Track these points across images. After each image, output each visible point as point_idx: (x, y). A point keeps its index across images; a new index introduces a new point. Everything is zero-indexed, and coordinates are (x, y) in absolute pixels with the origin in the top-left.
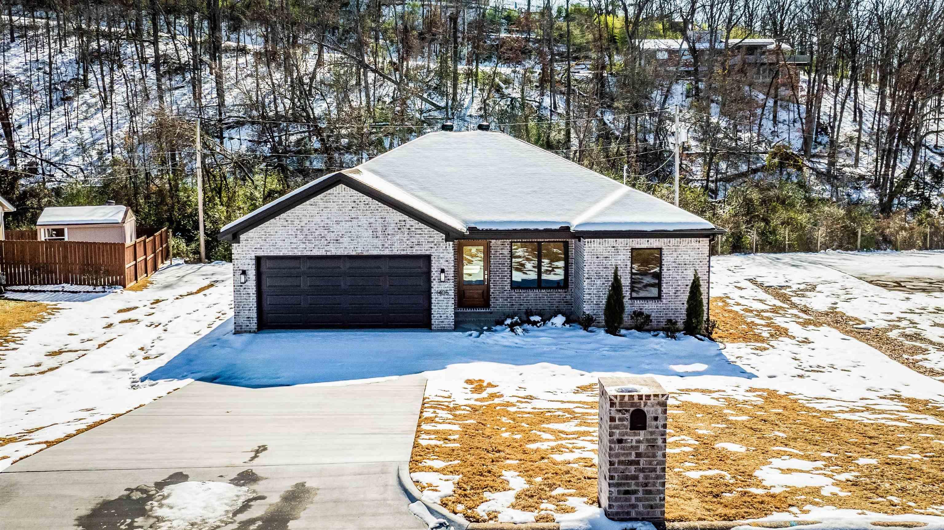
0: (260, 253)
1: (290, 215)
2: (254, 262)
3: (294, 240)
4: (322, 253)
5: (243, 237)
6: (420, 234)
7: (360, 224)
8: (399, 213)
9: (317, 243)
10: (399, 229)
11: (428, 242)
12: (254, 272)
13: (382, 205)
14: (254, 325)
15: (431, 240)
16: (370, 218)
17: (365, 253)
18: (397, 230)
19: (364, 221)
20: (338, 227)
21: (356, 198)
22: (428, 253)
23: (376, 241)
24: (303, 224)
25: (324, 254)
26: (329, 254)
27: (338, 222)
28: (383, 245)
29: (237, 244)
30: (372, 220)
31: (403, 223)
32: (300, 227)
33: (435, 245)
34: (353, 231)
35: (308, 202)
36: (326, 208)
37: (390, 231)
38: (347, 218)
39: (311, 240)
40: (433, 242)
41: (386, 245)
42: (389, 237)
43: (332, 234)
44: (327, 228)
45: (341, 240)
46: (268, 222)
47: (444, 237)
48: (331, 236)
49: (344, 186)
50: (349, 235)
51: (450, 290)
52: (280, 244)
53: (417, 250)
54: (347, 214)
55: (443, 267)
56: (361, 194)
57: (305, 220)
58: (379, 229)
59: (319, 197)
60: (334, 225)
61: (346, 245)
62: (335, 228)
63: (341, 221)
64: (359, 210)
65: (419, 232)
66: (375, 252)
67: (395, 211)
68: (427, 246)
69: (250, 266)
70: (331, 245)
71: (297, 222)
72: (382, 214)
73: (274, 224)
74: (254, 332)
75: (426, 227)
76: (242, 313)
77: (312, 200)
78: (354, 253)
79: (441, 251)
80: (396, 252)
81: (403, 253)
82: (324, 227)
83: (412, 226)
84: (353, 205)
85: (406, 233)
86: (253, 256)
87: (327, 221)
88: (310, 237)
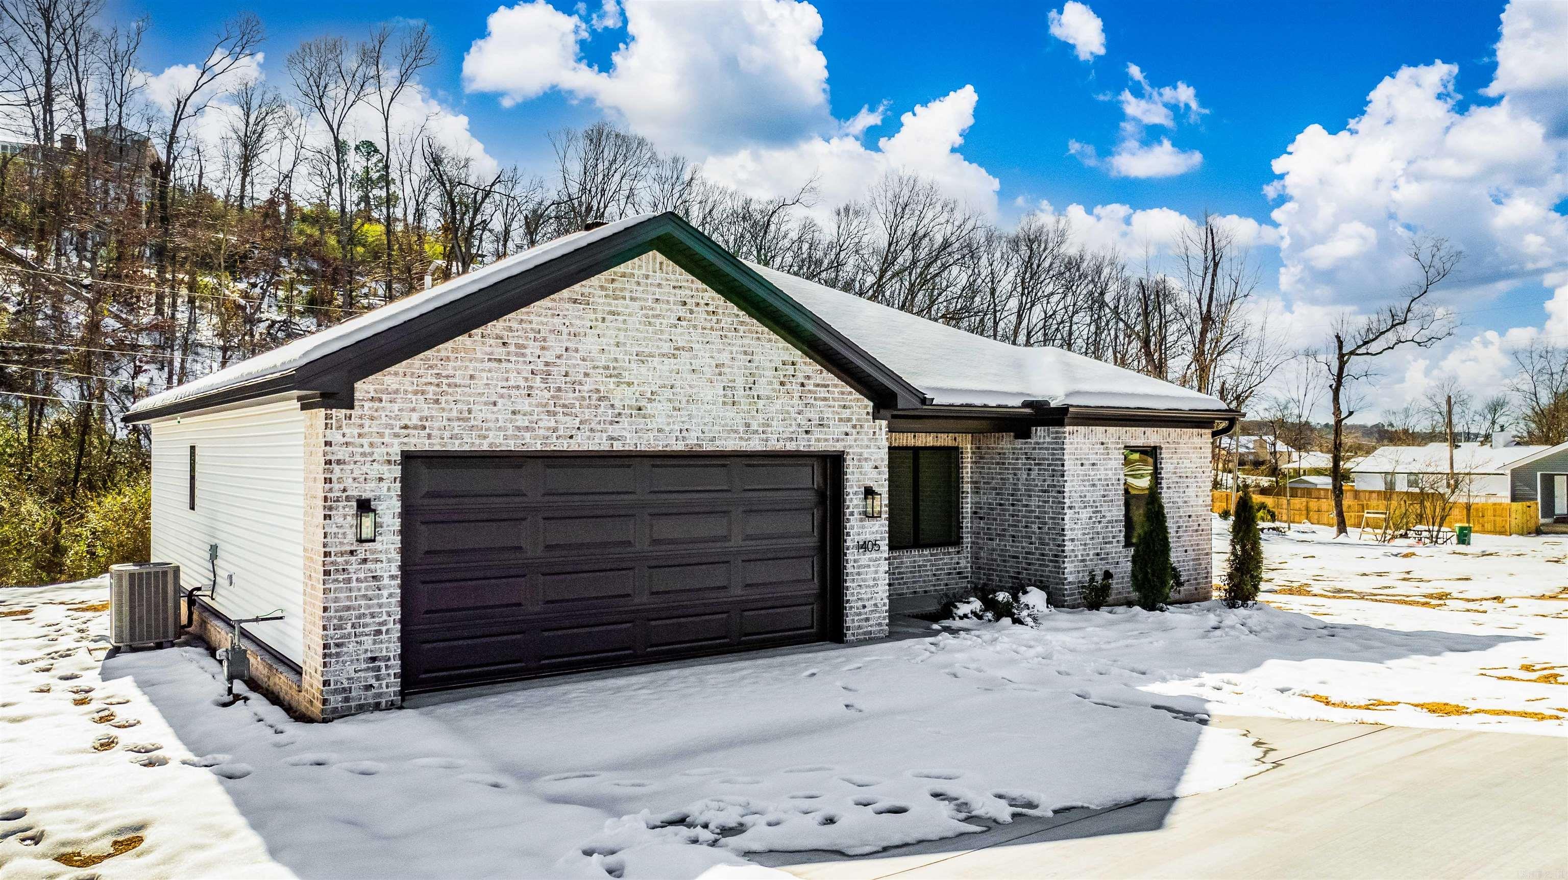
0: (419, 443)
1: (515, 325)
2: (397, 471)
3: (524, 405)
4: (598, 443)
5: (363, 388)
6: (825, 399)
7: (697, 364)
8: (782, 343)
9: (587, 414)
10: (782, 384)
11: (841, 420)
12: (396, 505)
13: (747, 319)
14: (390, 685)
15: (846, 414)
16: (720, 351)
17: (708, 447)
18: (777, 386)
19: (704, 359)
20: (643, 370)
21: (690, 293)
22: (839, 447)
23: (730, 412)
24: (549, 356)
25: (605, 447)
26: (618, 446)
27: (642, 358)
28: (748, 425)
29: (344, 411)
30: (724, 357)
31: (790, 370)
32: (541, 367)
33: (854, 427)
34: (678, 384)
35: (565, 293)
36: (613, 313)
37: (762, 388)
38: (666, 348)
39: (573, 406)
40: (849, 420)
41: (754, 427)
42: (761, 403)
43: (628, 391)
44: (613, 372)
45: (650, 408)
46: (449, 344)
47: (870, 410)
48: (623, 396)
49: (660, 257)
50: (668, 393)
51: (882, 539)
52: (480, 416)
53: (818, 440)
54: (666, 336)
55: (869, 483)
56: (699, 284)
57: (556, 346)
58: (740, 382)
59: (595, 280)
60: (634, 365)
61: (660, 421)
62: (635, 372)
63: (651, 355)
64: (695, 327)
65: (822, 392)
66: (731, 444)
67: (774, 337)
68: (837, 430)
69: (384, 485)
70: (625, 421)
71: (533, 348)
72: (746, 341)
73: (466, 351)
74: (391, 706)
75: (836, 381)
76: (351, 647)
77: (577, 287)
78: (680, 446)
79: (866, 443)
80: (775, 445)
81: (791, 446)
82: (607, 368)
83: (808, 377)
84: (682, 312)
85: (796, 395)
86: (395, 451)
87: (615, 352)
88: (569, 397)
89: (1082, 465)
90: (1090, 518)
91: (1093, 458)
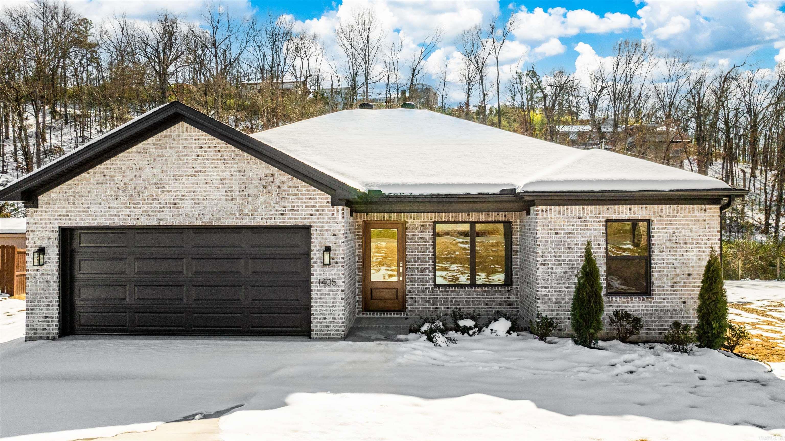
0: (67, 223)
1: (109, 166)
2: (56, 235)
3: (114, 204)
4: (152, 222)
5: (42, 199)
6: (295, 195)
7: (208, 179)
8: (265, 164)
9: (146, 207)
10: (265, 187)
11: (307, 207)
12: (56, 250)
13: (240, 152)
14: (54, 329)
15: (312, 203)
16: (223, 171)
17: (215, 223)
18: (261, 189)
19: (213, 176)
20: (177, 184)
21: (204, 142)
22: (306, 222)
23: (231, 204)
24: (126, 180)
25: (156, 223)
26: (162, 223)
27: (176, 178)
28: (241, 211)
29: (34, 209)
30: (226, 175)
31: (271, 179)
32: (122, 185)
33: (318, 210)
34: (197, 190)
35: (134, 148)
36: (160, 156)
37: (251, 190)
38: (190, 172)
39: (139, 203)
40: (313, 206)
41: (246, 211)
42: (250, 199)
43: (168, 195)
44: (160, 186)
45: (181, 203)
46: (78, 177)
47: (330, 200)
48: (166, 198)
49: (186, 125)
50: (193, 195)
51: (339, 278)
52: (93, 210)
53: (290, 219)
54: (190, 166)
55: (328, 244)
56: (210, 137)
57: (130, 174)
58: (236, 188)
59: (150, 140)
60: (171, 182)
61: (187, 210)
62: (172, 185)
63: (181, 176)
64: (208, 159)
65: (293, 191)
66: (230, 222)
67: (259, 161)
68: (305, 213)
69: (51, 241)
70: (167, 211)
71: (118, 177)
72: (240, 165)
73: (87, 180)
74: (54, 339)
75: (304, 184)
76: (37, 311)
77: (140, 145)
78: (199, 223)
79: (326, 220)
80: (259, 221)
81: (271, 223)
82: (156, 184)
83: (283, 183)
84: (199, 152)
85: (275, 193)
86: (56, 226)
87: (161, 176)
88: (137, 199)
89: (556, 233)
90: (566, 272)
91: (569, 229)
